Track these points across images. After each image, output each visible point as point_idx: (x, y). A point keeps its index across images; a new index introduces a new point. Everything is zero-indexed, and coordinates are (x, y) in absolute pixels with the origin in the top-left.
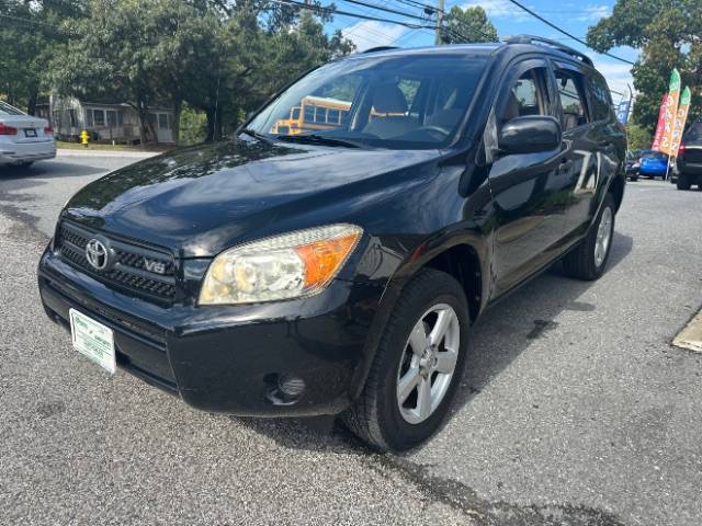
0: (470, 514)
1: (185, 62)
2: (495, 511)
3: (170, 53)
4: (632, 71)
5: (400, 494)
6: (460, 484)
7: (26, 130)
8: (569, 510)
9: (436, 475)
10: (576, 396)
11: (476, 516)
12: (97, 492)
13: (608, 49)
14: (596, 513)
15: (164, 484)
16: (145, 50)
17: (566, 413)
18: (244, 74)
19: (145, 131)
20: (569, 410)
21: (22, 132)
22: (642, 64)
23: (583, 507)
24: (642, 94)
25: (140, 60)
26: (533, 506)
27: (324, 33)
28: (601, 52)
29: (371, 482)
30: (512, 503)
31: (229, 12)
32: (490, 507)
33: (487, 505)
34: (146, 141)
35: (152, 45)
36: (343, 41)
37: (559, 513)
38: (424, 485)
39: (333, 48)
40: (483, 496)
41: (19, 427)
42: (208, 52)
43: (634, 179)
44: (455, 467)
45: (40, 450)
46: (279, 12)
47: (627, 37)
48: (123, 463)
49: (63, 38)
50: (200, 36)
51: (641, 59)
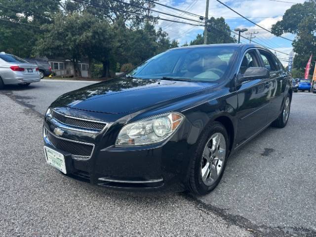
0: (249, 231)
1: (94, 41)
2: (261, 229)
3: (88, 38)
4: (292, 44)
5: (215, 221)
6: (242, 218)
7: (28, 69)
8: (296, 229)
9: (230, 213)
10: (290, 180)
11: (252, 231)
12: (78, 217)
13: (281, 34)
14: (309, 231)
15: (107, 215)
16: (77, 37)
17: (286, 187)
18: (120, 47)
19: (76, 71)
20: (288, 186)
21: (26, 70)
22: (297, 40)
23: (302, 228)
24: (297, 54)
25: (75, 41)
26: (278, 227)
27: (154, 29)
28: (278, 36)
29: (201, 216)
30: (268, 226)
31: (113, 20)
32: (258, 227)
33: (256, 227)
34: (76, 76)
35: (80, 34)
36: (162, 32)
37: (291, 231)
38: (225, 218)
39: (158, 35)
40: (254, 222)
41: (39, 190)
42: (104, 37)
43: (296, 92)
44: (239, 210)
45: (50, 199)
46: (135, 20)
47: (289, 29)
48: (88, 205)
49: (42, 32)
50: (101, 30)
51: (296, 38)
